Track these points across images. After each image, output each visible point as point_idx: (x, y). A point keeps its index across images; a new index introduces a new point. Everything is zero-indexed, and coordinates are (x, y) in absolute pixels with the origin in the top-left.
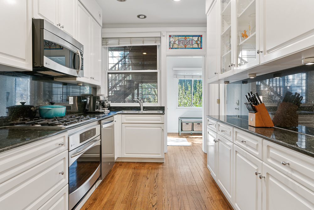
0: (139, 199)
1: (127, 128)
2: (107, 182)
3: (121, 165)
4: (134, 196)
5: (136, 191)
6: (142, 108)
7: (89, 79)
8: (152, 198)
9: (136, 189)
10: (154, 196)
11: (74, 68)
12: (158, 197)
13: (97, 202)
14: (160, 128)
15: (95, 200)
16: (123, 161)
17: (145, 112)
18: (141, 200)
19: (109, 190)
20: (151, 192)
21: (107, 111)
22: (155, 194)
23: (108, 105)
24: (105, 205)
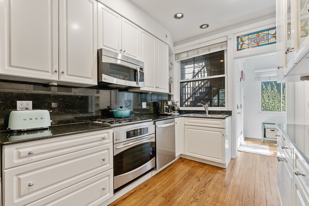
0: (179, 200)
1: (189, 129)
2: (163, 173)
3: (183, 161)
4: (176, 195)
5: (181, 189)
6: (207, 112)
7: (155, 88)
8: (191, 202)
9: (182, 188)
10: (195, 202)
11: (135, 81)
12: (199, 204)
13: (146, 188)
14: (220, 133)
15: (146, 186)
16: (186, 158)
17: (210, 116)
18: (180, 201)
19: (160, 181)
20: (194, 196)
21: (177, 113)
22: (197, 199)
23: (177, 108)
24: (150, 193)
